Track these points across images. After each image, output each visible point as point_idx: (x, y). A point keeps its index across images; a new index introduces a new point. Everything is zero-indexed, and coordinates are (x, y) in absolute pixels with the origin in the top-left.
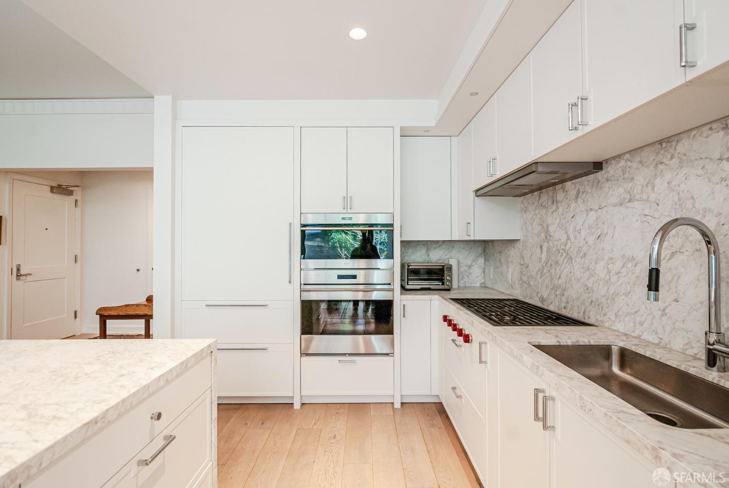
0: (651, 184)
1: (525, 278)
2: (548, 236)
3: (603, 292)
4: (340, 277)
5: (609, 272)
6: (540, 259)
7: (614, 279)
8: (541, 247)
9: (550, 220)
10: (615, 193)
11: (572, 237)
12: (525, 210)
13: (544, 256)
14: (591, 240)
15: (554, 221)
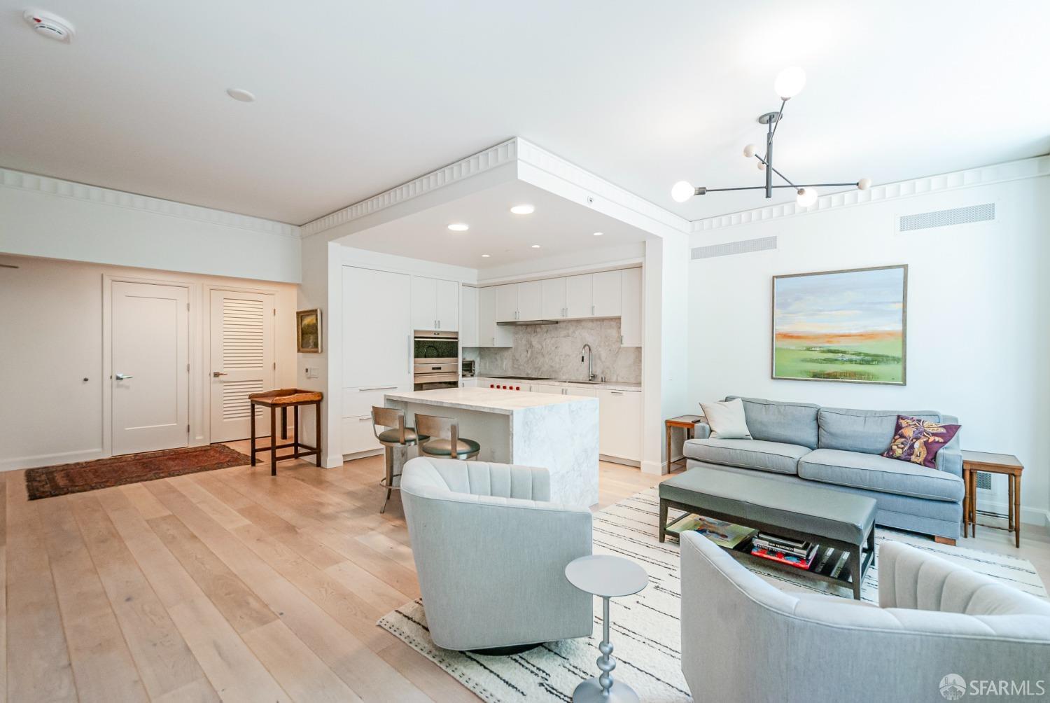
0: (574, 332)
1: (515, 366)
2: (531, 346)
3: (558, 366)
4: (433, 369)
5: (560, 360)
6: (526, 356)
7: (562, 362)
8: (527, 351)
9: (533, 339)
10: (563, 333)
11: (544, 346)
12: (516, 333)
13: (529, 355)
14: (553, 348)
15: (535, 341)
